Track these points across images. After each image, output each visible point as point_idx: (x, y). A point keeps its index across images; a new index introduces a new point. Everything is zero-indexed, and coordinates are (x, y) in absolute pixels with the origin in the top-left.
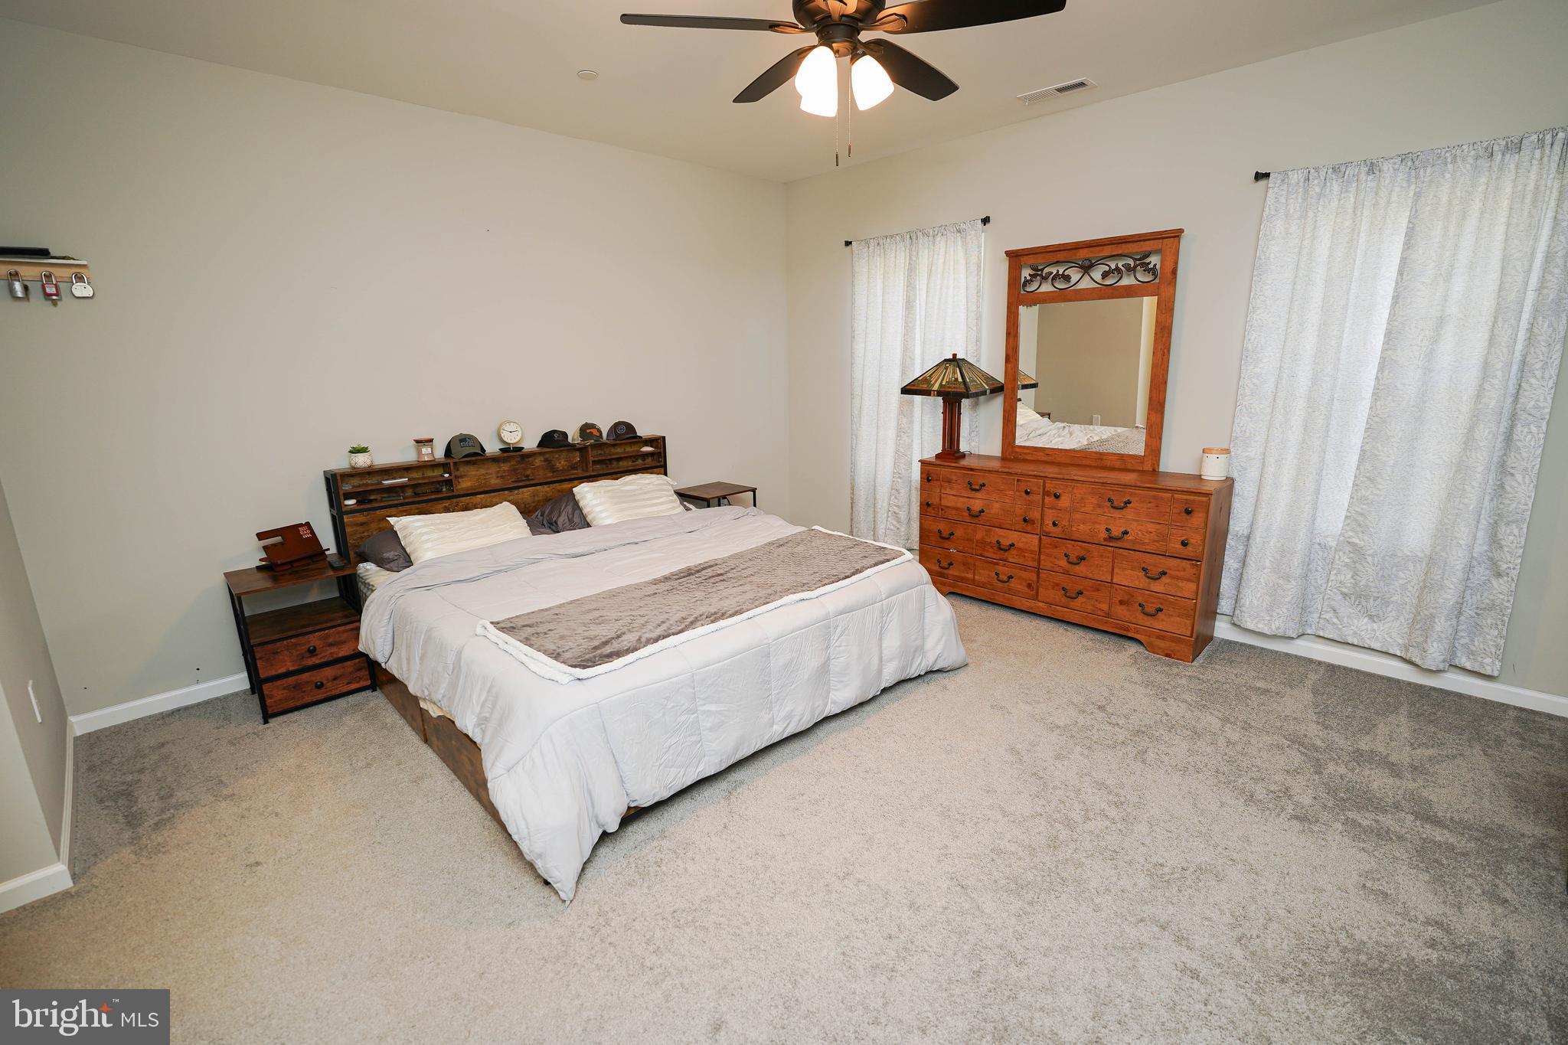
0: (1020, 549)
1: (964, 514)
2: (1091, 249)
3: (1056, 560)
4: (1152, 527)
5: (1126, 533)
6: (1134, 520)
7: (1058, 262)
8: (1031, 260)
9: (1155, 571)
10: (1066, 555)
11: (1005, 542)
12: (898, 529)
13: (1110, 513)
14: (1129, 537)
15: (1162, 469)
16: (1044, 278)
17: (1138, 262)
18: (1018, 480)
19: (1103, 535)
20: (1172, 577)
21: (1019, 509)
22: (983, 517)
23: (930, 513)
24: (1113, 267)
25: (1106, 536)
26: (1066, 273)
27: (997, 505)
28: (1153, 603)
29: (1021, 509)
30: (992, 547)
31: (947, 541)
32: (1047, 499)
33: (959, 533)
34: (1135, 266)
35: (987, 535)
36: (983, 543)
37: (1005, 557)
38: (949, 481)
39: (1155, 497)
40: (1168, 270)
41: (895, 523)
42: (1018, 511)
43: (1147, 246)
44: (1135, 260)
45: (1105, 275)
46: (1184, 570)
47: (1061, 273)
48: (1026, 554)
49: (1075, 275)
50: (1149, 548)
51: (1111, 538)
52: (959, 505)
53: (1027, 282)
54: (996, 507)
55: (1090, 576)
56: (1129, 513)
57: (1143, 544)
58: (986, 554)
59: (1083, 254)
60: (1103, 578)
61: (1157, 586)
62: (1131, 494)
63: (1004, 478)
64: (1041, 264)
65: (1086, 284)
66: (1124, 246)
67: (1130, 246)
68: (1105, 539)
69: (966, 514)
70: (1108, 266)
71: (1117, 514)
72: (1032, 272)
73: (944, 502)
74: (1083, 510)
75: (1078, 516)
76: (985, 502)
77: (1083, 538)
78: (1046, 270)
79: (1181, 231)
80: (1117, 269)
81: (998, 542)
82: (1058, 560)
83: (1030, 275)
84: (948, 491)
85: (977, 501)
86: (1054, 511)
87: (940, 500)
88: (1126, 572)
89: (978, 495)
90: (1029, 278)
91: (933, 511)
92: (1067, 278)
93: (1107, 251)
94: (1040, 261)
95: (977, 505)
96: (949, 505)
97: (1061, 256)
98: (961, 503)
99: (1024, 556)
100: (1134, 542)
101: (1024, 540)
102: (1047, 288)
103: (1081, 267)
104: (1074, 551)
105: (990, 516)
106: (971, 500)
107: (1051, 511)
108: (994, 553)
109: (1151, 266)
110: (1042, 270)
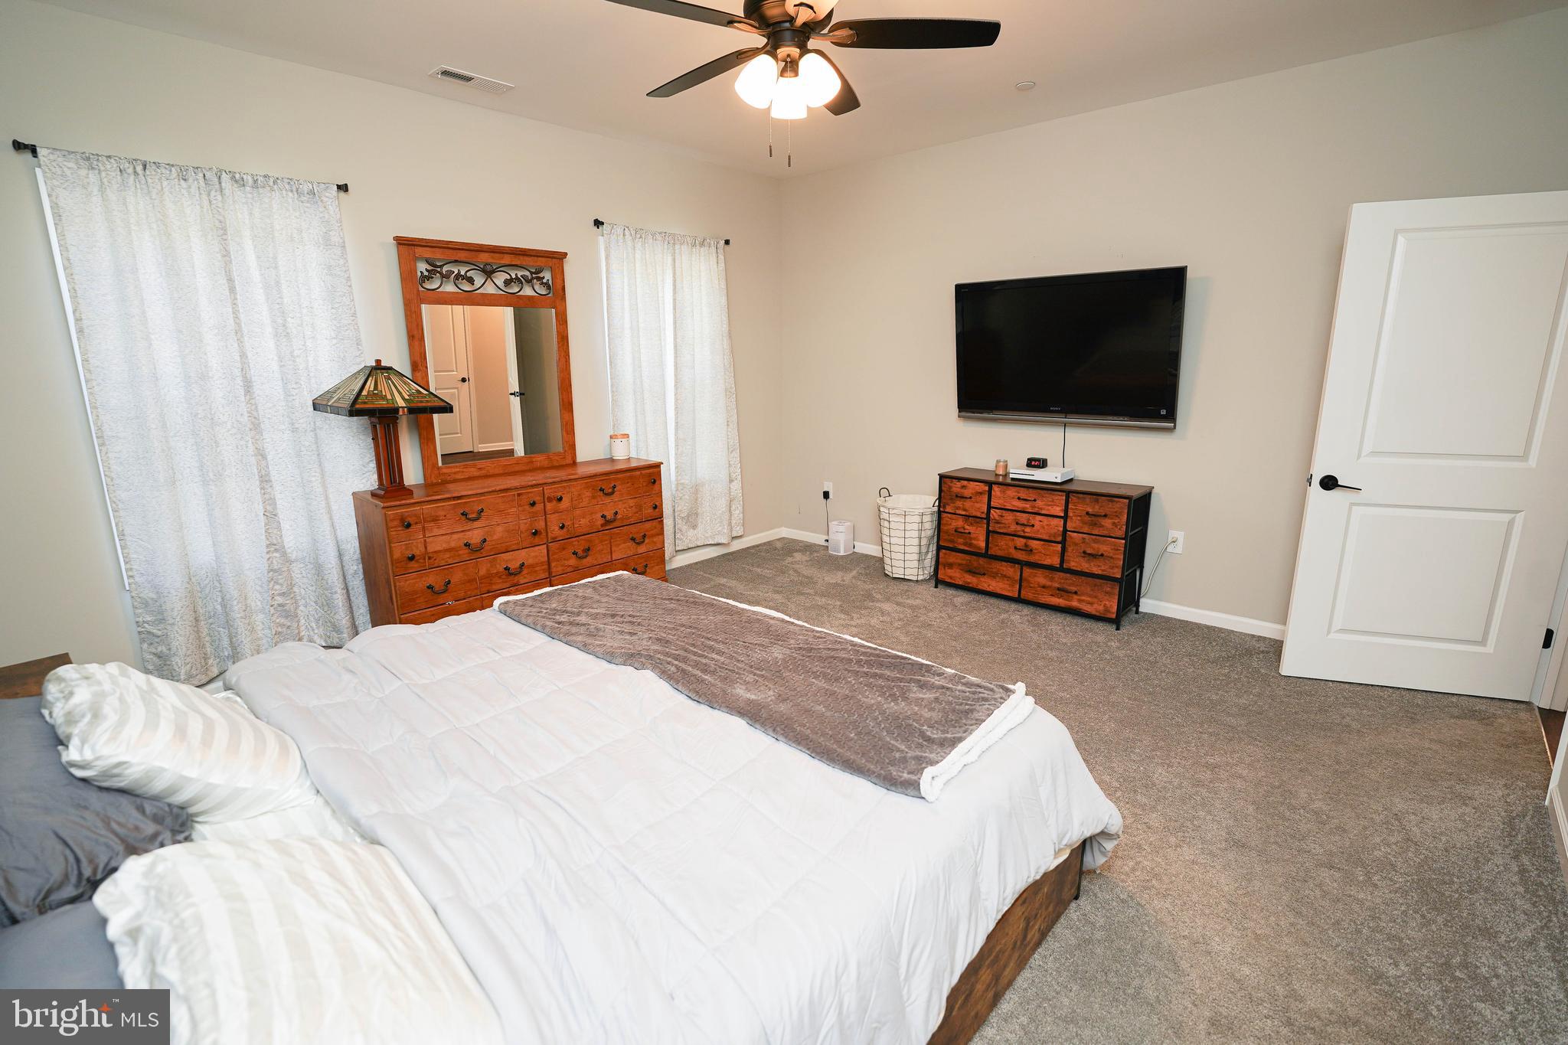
0: (532, 566)
1: (461, 552)
2: (492, 254)
3: (566, 562)
4: (632, 503)
5: (616, 513)
6: (619, 501)
7: (456, 261)
8: (427, 253)
9: (638, 537)
10: (575, 553)
11: (514, 565)
12: (289, 627)
13: (602, 501)
14: (619, 517)
15: (580, 458)
16: (445, 277)
17: (534, 275)
18: (519, 495)
19: (600, 521)
20: (649, 537)
21: (524, 524)
22: (487, 546)
23: (412, 568)
24: (514, 277)
25: (603, 522)
26: (468, 274)
27: (500, 529)
28: (641, 563)
29: (526, 524)
30: (500, 577)
31: (445, 595)
32: (549, 506)
33: (457, 577)
34: (533, 278)
35: (491, 566)
36: (489, 576)
37: (515, 581)
38: (435, 519)
39: (631, 477)
40: (559, 287)
41: (282, 620)
42: (523, 527)
43: (541, 262)
44: (532, 273)
45: (507, 283)
46: (655, 528)
47: (463, 273)
48: (536, 569)
49: (479, 280)
50: (632, 520)
51: (608, 522)
52: (453, 544)
53: (425, 278)
54: (499, 531)
55: (595, 563)
56: (616, 497)
57: (629, 518)
58: (495, 587)
59: (484, 257)
60: (605, 560)
61: (642, 549)
62: (615, 480)
63: (502, 496)
64: (439, 260)
65: (490, 289)
66: (521, 258)
67: (526, 258)
68: (602, 525)
69: (465, 551)
70: (510, 275)
71: (608, 500)
72: (430, 268)
73: (430, 549)
74: (581, 505)
75: (578, 512)
76: (486, 529)
77: (585, 530)
78: (445, 269)
79: (566, 254)
80: (517, 278)
81: (507, 569)
82: (567, 560)
83: (427, 270)
84: (436, 532)
85: (476, 532)
86: (557, 514)
87: (426, 548)
88: (621, 547)
89: (476, 524)
90: (426, 273)
91: (416, 565)
92: (471, 281)
93: (507, 259)
94: (438, 256)
95: (475, 536)
96: (439, 548)
97: (462, 255)
98: (456, 541)
99: (536, 571)
100: (622, 519)
101: (533, 554)
102: (450, 288)
103: (484, 271)
104: (579, 545)
105: (494, 543)
106: (467, 533)
107: (553, 516)
108: (506, 582)
109: (544, 281)
110: (441, 267)
